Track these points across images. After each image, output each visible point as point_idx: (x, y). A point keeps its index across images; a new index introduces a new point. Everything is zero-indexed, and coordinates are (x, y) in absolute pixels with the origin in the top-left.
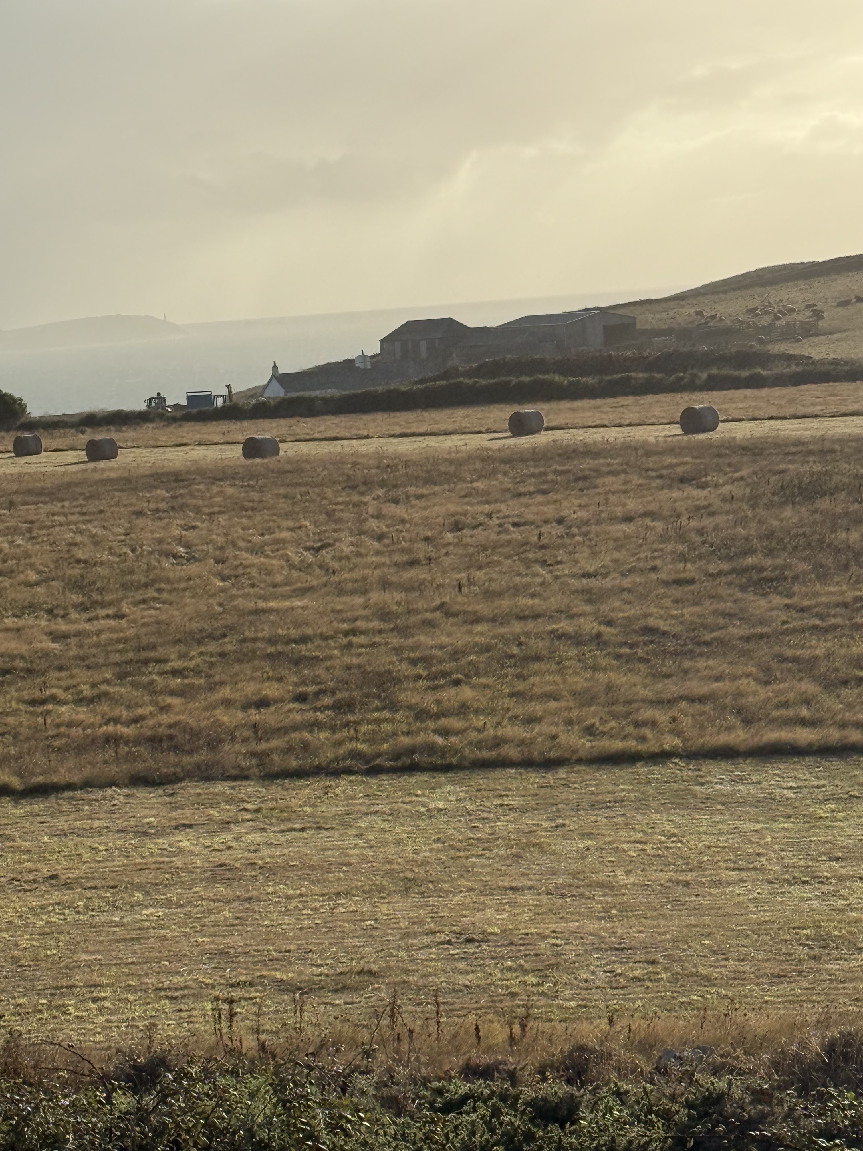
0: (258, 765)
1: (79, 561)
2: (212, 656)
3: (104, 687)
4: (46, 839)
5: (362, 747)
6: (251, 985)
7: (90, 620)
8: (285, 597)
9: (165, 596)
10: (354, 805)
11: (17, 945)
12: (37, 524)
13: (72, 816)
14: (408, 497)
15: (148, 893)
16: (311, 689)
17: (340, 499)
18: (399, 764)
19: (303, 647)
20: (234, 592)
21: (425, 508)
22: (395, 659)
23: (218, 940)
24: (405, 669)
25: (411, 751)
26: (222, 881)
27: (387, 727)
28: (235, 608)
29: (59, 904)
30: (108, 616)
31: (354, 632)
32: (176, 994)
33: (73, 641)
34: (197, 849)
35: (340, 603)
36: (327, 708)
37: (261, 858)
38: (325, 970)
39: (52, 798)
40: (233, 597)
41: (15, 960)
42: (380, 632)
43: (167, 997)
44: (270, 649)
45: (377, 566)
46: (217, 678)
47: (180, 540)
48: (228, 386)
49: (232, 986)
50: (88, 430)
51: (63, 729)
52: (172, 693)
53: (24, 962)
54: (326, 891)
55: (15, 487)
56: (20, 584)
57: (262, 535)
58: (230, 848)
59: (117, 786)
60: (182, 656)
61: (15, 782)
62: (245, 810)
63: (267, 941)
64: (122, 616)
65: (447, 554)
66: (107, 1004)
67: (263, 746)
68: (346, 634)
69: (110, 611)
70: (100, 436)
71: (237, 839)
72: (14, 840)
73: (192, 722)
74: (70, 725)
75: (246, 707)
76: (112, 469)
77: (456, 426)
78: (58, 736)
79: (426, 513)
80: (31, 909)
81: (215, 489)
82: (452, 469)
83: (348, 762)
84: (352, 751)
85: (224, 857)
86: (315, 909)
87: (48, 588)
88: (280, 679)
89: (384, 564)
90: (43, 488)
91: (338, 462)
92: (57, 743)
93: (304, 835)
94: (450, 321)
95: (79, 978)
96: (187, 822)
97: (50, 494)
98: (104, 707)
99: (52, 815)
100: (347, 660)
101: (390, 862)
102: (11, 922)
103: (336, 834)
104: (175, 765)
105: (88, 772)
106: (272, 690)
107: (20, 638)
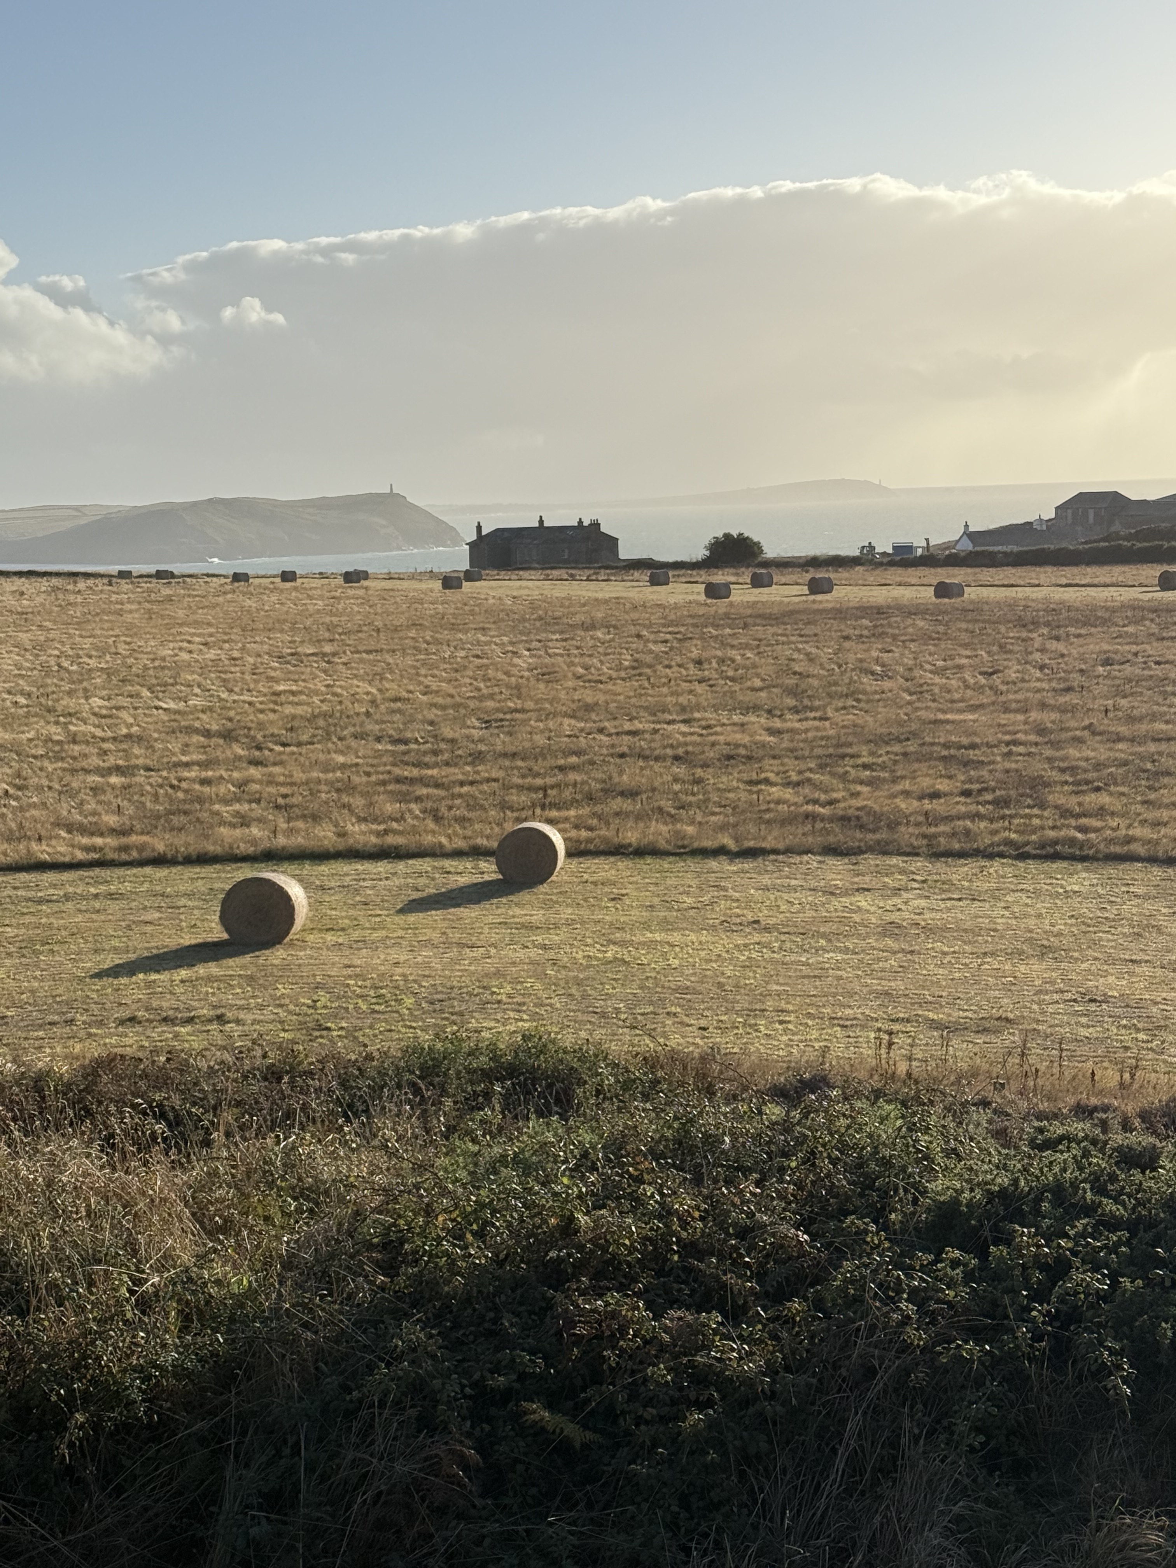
0: (928, 845)
1: (795, 673)
2: (897, 755)
3: (808, 775)
4: (752, 891)
5: (1013, 836)
6: (908, 1021)
7: (800, 720)
8: (960, 711)
9: (862, 705)
10: (1004, 883)
11: (723, 974)
12: (764, 642)
13: (775, 875)
14: (1068, 635)
15: (830, 941)
16: (975, 787)
17: (1011, 635)
18: (1044, 852)
19: (971, 752)
20: (917, 705)
21: (1082, 646)
22: (1046, 766)
23: (883, 983)
24: (1055, 775)
25: (1055, 842)
26: (890, 936)
27: (1036, 822)
28: (919, 718)
29: (758, 944)
30: (815, 719)
31: (1015, 743)
32: (848, 1023)
33: (786, 736)
34: (873, 909)
35: (1004, 719)
36: (989, 803)
37: (924, 920)
38: (969, 1014)
39: (760, 859)
40: (917, 709)
41: (720, 985)
42: (1036, 744)
43: (839, 1025)
44: (945, 753)
45: (1038, 691)
46: (899, 774)
47: (877, 660)
48: (927, 540)
49: (892, 1021)
50: (811, 569)
51: (772, 806)
52: (862, 783)
53: (727, 987)
54: (975, 950)
55: (749, 612)
56: (748, 688)
57: (945, 660)
58: (899, 910)
59: (812, 853)
60: (872, 754)
61: (732, 845)
62: (913, 880)
63: (923, 987)
64: (826, 719)
65: (1098, 684)
66: (790, 1026)
67: (933, 830)
68: (1008, 744)
69: (818, 714)
70: (821, 574)
71: (906, 903)
72: (727, 891)
73: (877, 808)
74: (778, 802)
75: (920, 798)
76: (827, 601)
77: (1114, 580)
78: (768, 810)
79: (1082, 650)
80: (737, 946)
81: (909, 621)
82: (1107, 615)
83: (1002, 848)
84: (1005, 839)
85: (895, 917)
86: (966, 965)
87: (769, 692)
88: (950, 777)
89: (1044, 690)
90: (771, 614)
91: (1012, 605)
92: (767, 816)
93: (961, 903)
94: (1115, 496)
95: (770, 1004)
96: (865, 886)
97: (776, 619)
98: (807, 790)
99: (759, 873)
100: (1008, 765)
101: (1031, 931)
102: (719, 956)
103: (987, 905)
104: (860, 841)
105: (790, 841)
106: (943, 786)
107: (743, 732)
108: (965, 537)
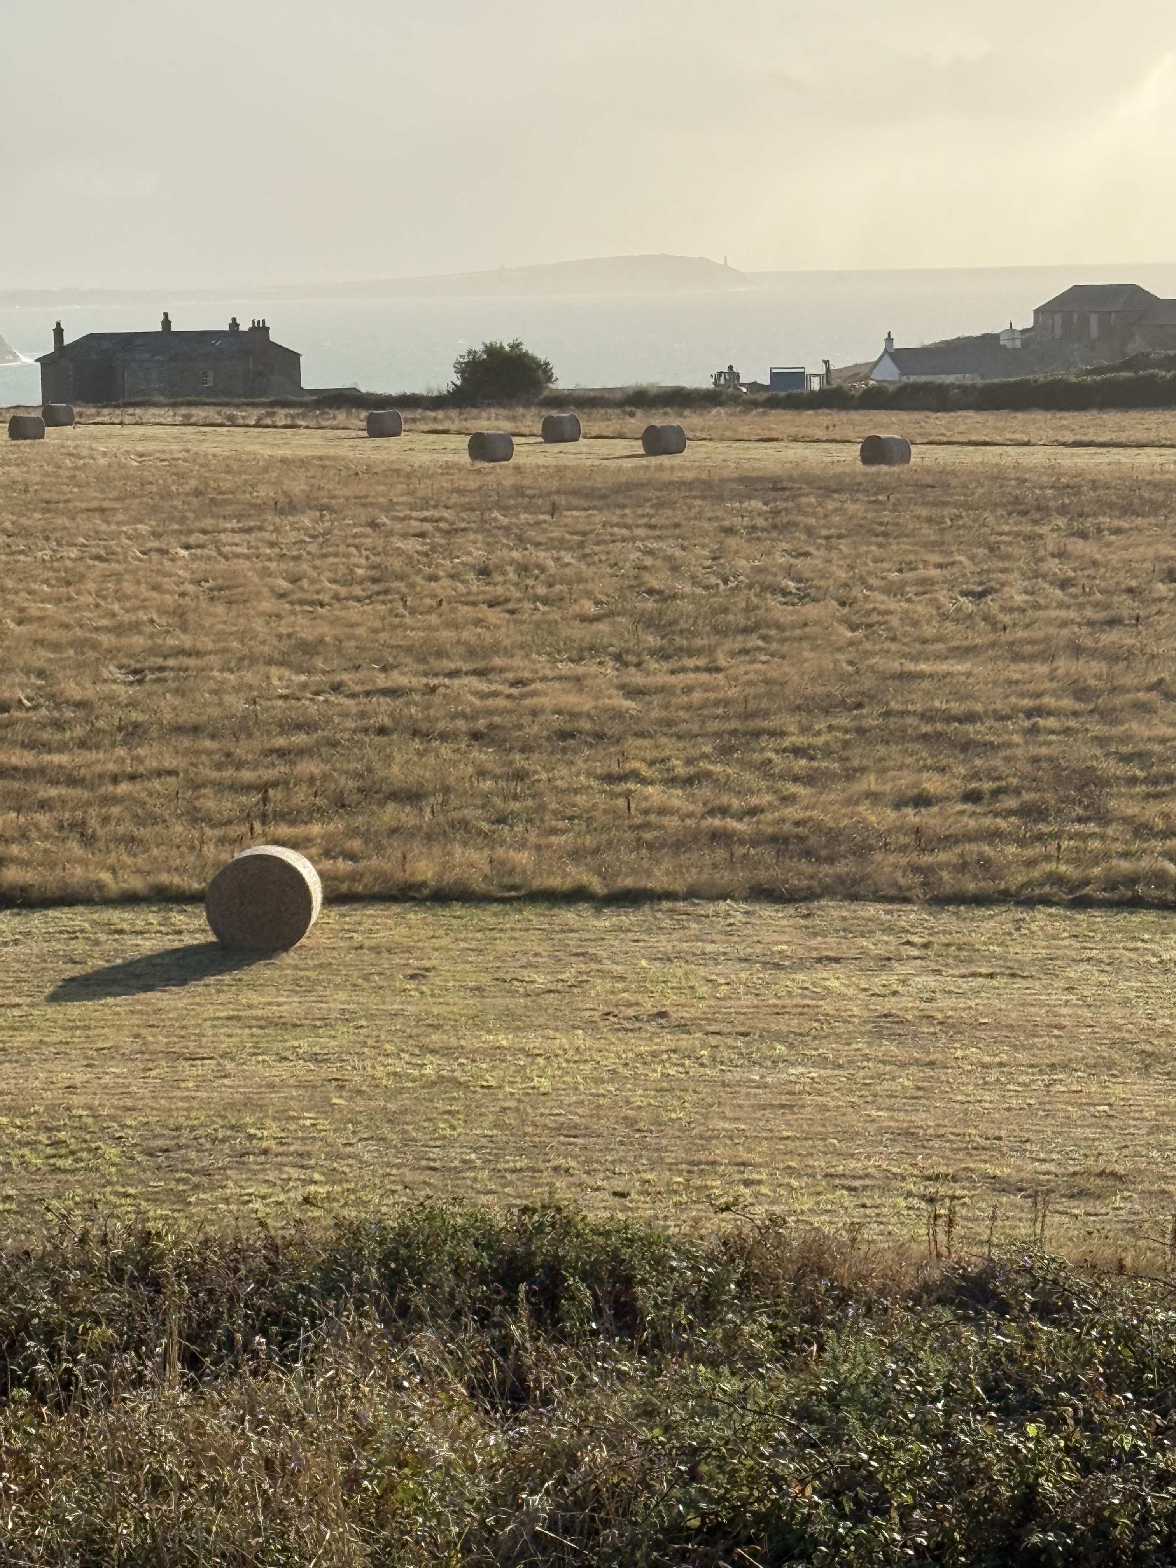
0: (924, 885)
1: (651, 592)
2: (846, 731)
3: (703, 765)
4: (644, 963)
5: (1063, 868)
6: (955, 1179)
7: (673, 672)
8: (940, 657)
9: (774, 646)
10: (1058, 948)
11: (628, 1102)
12: (592, 536)
13: (676, 935)
14: (1099, 531)
15: (791, 1046)
16: (987, 786)
17: (1006, 528)
18: (1116, 896)
19: (970, 728)
20: (868, 646)
21: (1126, 548)
22: (1098, 752)
23: (901, 1115)
24: (1111, 767)
25: (1132, 880)
26: (892, 1037)
27: (1095, 844)
28: (871, 668)
29: (674, 1051)
30: (697, 669)
31: (1039, 711)
32: (857, 1183)
33: (657, 700)
34: (851, 992)
35: (1015, 671)
36: (1011, 813)
37: (941, 1011)
38: (1051, 1167)
39: (646, 908)
40: (867, 654)
41: (630, 1122)
42: (1075, 714)
43: (843, 1187)
44: (926, 728)
45: (1064, 624)
46: (856, 763)
47: (789, 572)
48: (827, 362)
49: (929, 1178)
50: (639, 412)
51: (653, 818)
52: (796, 779)
53: (641, 1125)
54: (1034, 1061)
55: (555, 484)
56: (575, 617)
57: (900, 571)
58: (895, 993)
59: (733, 898)
60: (804, 730)
61: (597, 886)
62: (908, 943)
63: (966, 1123)
64: (718, 670)
65: (1159, 612)
66: (764, 1190)
67: (927, 859)
68: (1029, 714)
69: (701, 662)
70: (660, 419)
71: (904, 982)
72: (600, 962)
73: (829, 821)
74: (662, 811)
75: (899, 804)
76: (682, 468)
77: (1152, 436)
78: (647, 826)
79: (1126, 555)
80: (639, 1055)
81: (831, 505)
82: (1159, 496)
83: (1047, 889)
84: (1051, 874)
85: (890, 1004)
86: (1023, 1084)
87: (613, 624)
88: (942, 770)
89: (1073, 621)
90: (593, 489)
91: (998, 477)
92: (648, 836)
93: (994, 983)
94: (1134, 291)
95: (720, 1152)
96: (831, 954)
97: (604, 497)
98: (705, 792)
99: (649, 931)
100: (1034, 750)
101: (1118, 1028)
102: (614, 1072)
103: (1038, 985)
104: (812, 877)
105: (692, 877)
106: (933, 784)
107: (581, 690)
108: (886, 357)
